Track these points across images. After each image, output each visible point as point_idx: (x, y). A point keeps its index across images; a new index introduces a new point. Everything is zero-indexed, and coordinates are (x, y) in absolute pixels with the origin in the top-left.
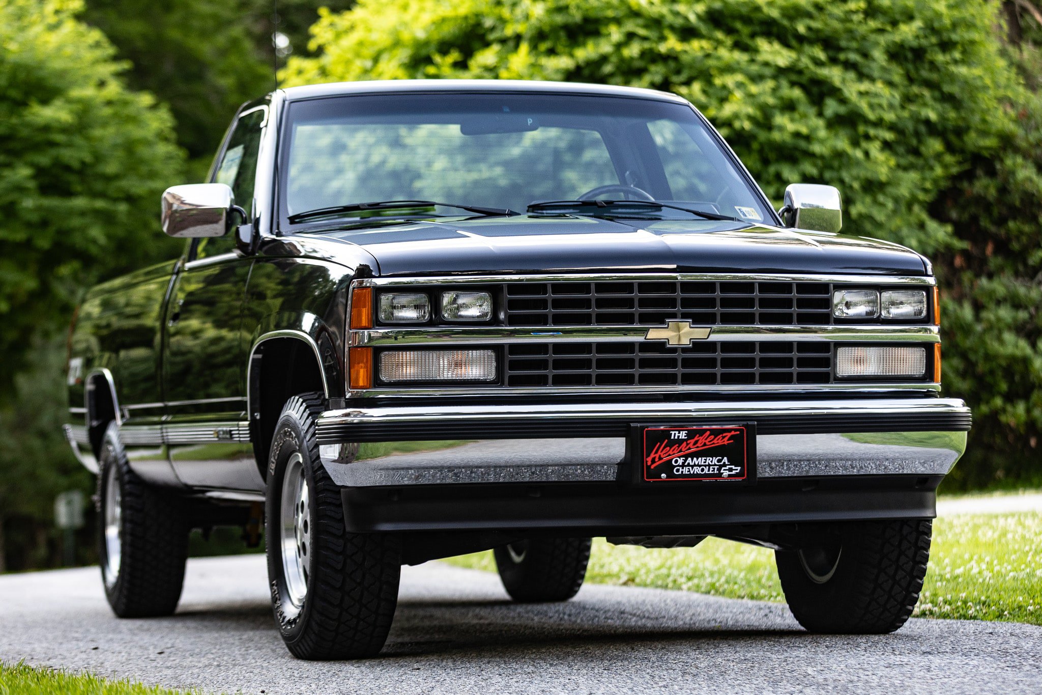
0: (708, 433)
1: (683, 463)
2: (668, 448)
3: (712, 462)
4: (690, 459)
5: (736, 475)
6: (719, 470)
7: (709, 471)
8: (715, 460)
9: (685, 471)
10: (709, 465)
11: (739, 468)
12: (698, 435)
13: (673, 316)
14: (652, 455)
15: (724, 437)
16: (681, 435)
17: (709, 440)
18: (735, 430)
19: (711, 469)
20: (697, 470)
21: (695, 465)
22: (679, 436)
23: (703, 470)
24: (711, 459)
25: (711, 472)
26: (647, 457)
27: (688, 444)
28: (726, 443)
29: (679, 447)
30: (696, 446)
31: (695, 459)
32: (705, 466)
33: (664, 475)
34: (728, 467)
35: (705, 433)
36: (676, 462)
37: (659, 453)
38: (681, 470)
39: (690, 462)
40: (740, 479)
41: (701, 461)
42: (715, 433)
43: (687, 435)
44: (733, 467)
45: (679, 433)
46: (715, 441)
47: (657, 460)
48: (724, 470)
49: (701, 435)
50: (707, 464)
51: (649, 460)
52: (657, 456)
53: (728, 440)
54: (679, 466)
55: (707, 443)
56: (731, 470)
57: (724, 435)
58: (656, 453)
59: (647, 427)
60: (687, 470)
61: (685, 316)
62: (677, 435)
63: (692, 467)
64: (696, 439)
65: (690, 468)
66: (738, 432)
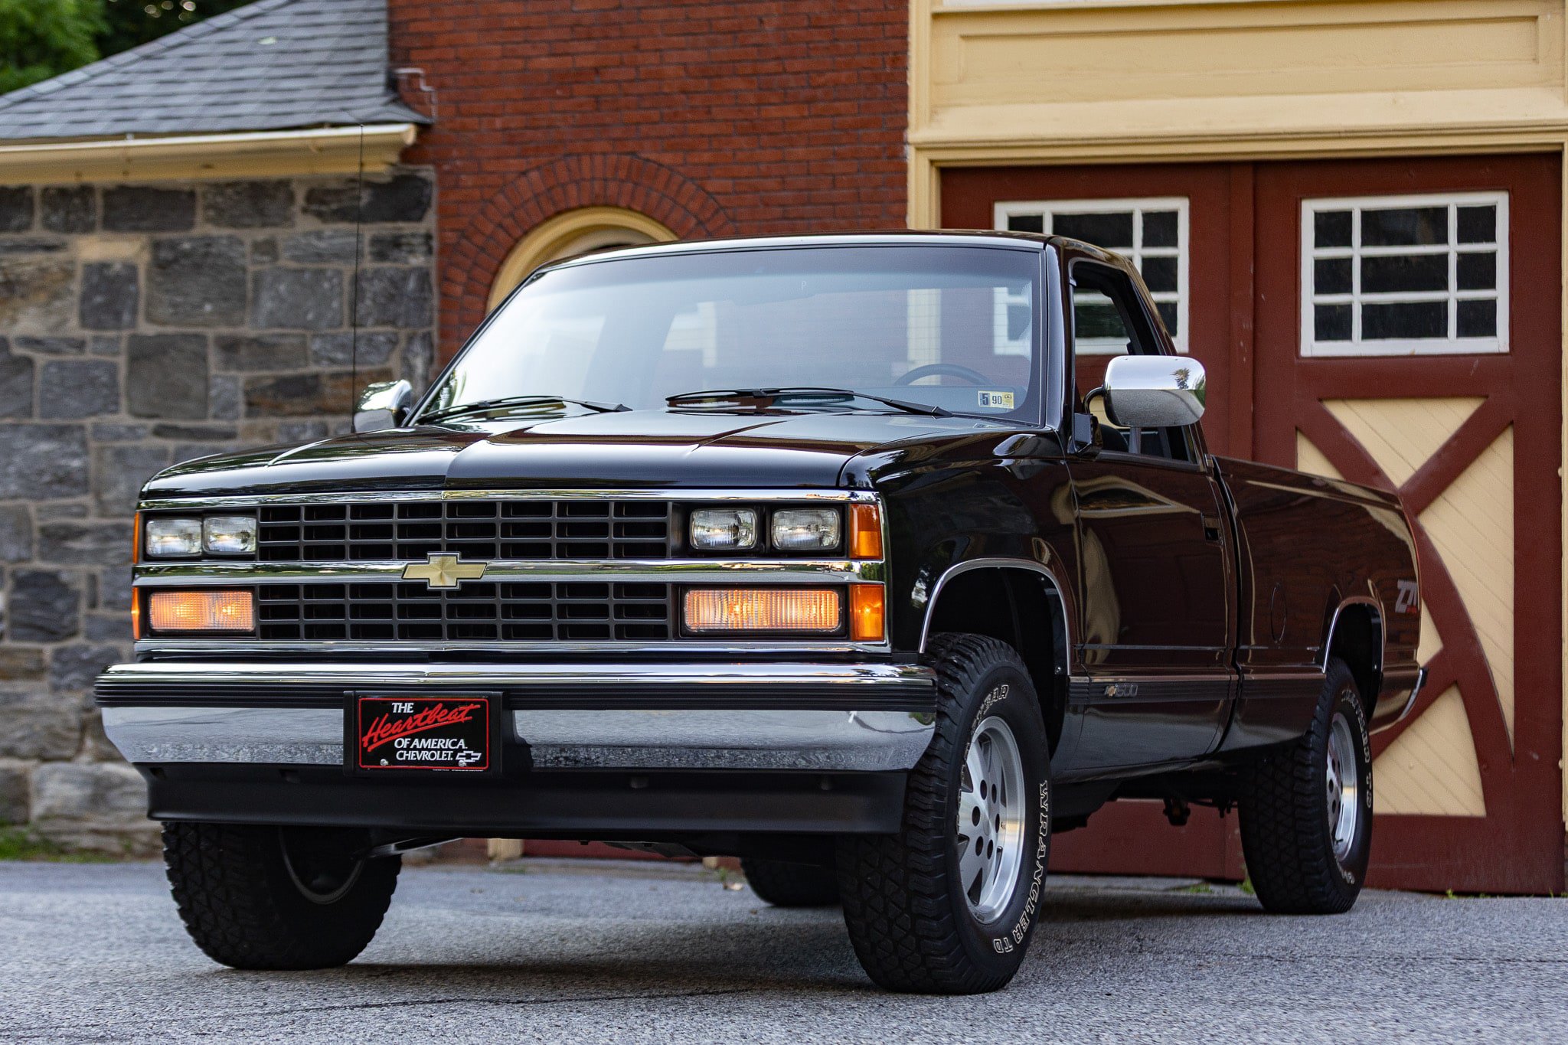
0: (440, 706)
1: (409, 746)
2: (389, 725)
3: (444, 744)
4: (416, 740)
5: (476, 764)
6: (454, 755)
7: (441, 757)
8: (449, 743)
9: (411, 756)
10: (441, 750)
11: (479, 755)
12: (427, 709)
13: (436, 548)
14: (370, 735)
15: (460, 712)
16: (405, 707)
17: (441, 715)
18: (475, 703)
19: (443, 755)
20: (426, 756)
21: (423, 749)
22: (403, 710)
23: (433, 756)
24: (444, 741)
25: (443, 759)
26: (363, 736)
27: (414, 721)
28: (463, 720)
29: (403, 723)
30: (425, 723)
31: (423, 740)
32: (436, 750)
33: (384, 762)
34: (465, 752)
35: (436, 705)
36: (400, 743)
37: (378, 731)
38: (405, 755)
39: (417, 744)
40: (480, 770)
41: (430, 743)
42: (450, 706)
43: (414, 708)
44: (471, 752)
45: (403, 705)
46: (449, 717)
47: (375, 740)
48: (461, 756)
49: (431, 708)
50: (438, 747)
51: (366, 739)
52: (376, 734)
53: (467, 715)
54: (402, 749)
55: (439, 720)
56: (468, 756)
57: (461, 708)
58: (375, 730)
59: (364, 696)
60: (413, 755)
61: (451, 548)
62: (400, 707)
63: (420, 750)
64: (425, 713)
65: (417, 752)
66: (478, 706)
